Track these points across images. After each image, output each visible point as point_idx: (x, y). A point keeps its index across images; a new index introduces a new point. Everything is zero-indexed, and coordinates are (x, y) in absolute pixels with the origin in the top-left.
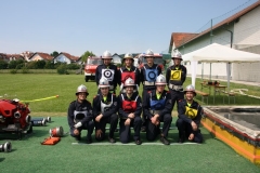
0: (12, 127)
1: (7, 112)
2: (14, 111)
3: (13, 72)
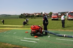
2: (39, 29)
3: (32, 18)
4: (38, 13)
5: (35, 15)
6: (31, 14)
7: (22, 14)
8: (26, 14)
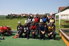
0: (6, 33)
1: (5, 29)
3: (18, 19)
4: (25, 14)
5: (22, 16)
6: (18, 15)
7: (9, 15)
8: (13, 15)
